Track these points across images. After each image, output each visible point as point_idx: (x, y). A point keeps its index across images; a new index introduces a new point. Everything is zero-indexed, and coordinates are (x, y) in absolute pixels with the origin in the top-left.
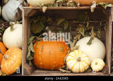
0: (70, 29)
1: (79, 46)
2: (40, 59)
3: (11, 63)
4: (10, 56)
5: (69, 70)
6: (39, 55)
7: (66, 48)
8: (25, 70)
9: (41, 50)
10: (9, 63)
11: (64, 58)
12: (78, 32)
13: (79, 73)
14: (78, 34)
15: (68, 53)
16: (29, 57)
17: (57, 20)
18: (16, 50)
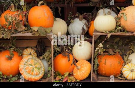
0: (124, 45)
1: (131, 60)
2: (103, 70)
3: (83, 72)
4: (82, 67)
5: (124, 77)
6: (102, 67)
7: (122, 61)
8: (93, 77)
9: (104, 63)
10: (81, 72)
11: (120, 69)
12: (130, 49)
13: (132, 80)
14: (130, 50)
15: (124, 65)
16: (96, 68)
17: (114, 38)
18: (85, 63)
